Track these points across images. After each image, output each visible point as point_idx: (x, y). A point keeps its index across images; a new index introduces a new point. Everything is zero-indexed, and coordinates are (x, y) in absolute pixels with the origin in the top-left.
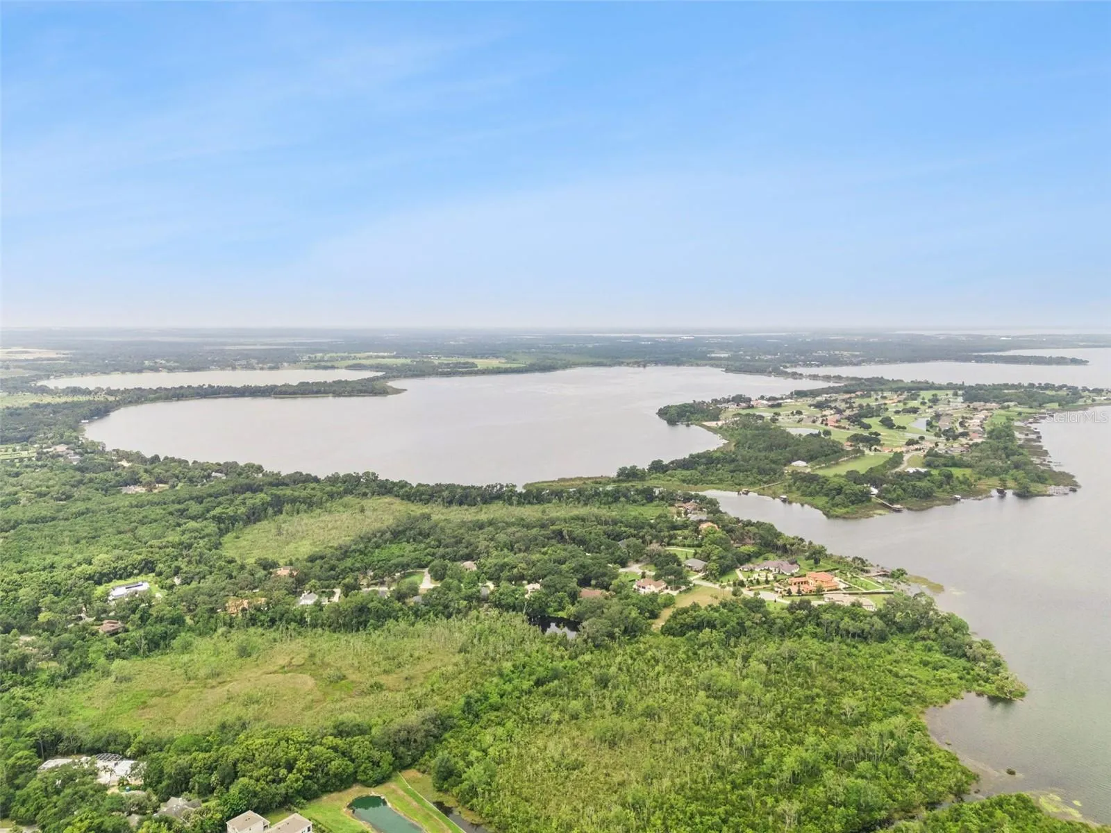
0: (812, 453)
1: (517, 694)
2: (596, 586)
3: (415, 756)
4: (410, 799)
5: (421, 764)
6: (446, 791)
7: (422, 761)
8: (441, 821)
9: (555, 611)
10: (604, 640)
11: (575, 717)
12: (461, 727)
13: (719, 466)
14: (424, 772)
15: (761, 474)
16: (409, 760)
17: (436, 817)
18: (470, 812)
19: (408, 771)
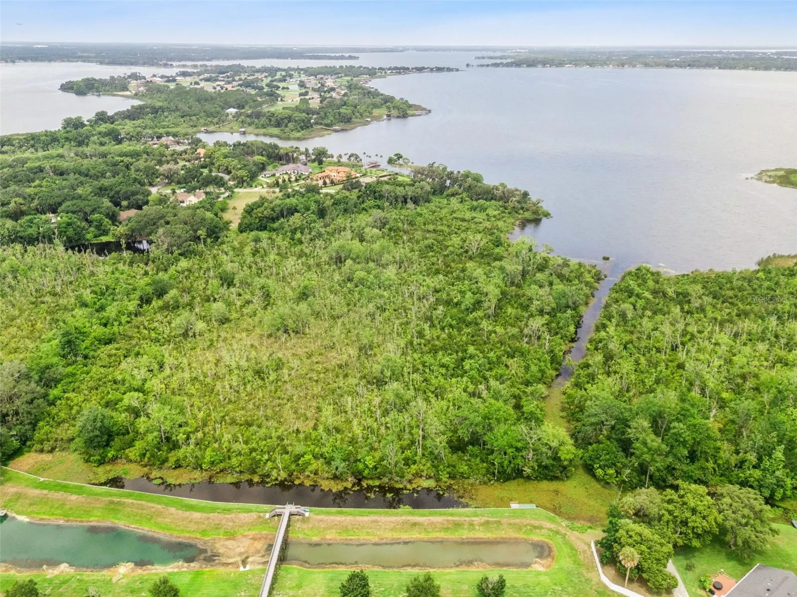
0: (238, 102)
1: (124, 319)
2: (128, 208)
3: (24, 435)
4: (60, 495)
5: (41, 442)
6: (114, 459)
7: (37, 436)
8: (143, 502)
9: (96, 236)
10: (190, 245)
11: (223, 321)
12: (74, 375)
13: (166, 114)
14: (52, 451)
15: (208, 117)
16: (16, 444)
17: (130, 501)
18: (177, 472)
19: (21, 458)
